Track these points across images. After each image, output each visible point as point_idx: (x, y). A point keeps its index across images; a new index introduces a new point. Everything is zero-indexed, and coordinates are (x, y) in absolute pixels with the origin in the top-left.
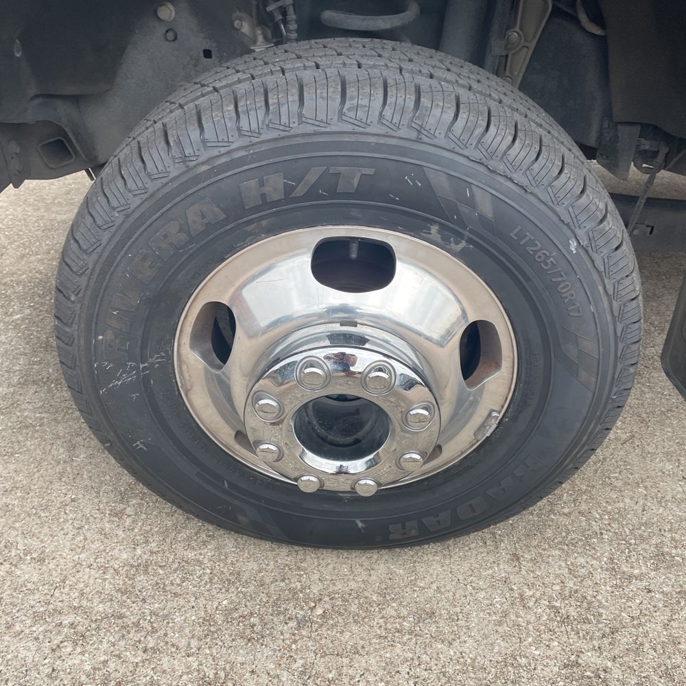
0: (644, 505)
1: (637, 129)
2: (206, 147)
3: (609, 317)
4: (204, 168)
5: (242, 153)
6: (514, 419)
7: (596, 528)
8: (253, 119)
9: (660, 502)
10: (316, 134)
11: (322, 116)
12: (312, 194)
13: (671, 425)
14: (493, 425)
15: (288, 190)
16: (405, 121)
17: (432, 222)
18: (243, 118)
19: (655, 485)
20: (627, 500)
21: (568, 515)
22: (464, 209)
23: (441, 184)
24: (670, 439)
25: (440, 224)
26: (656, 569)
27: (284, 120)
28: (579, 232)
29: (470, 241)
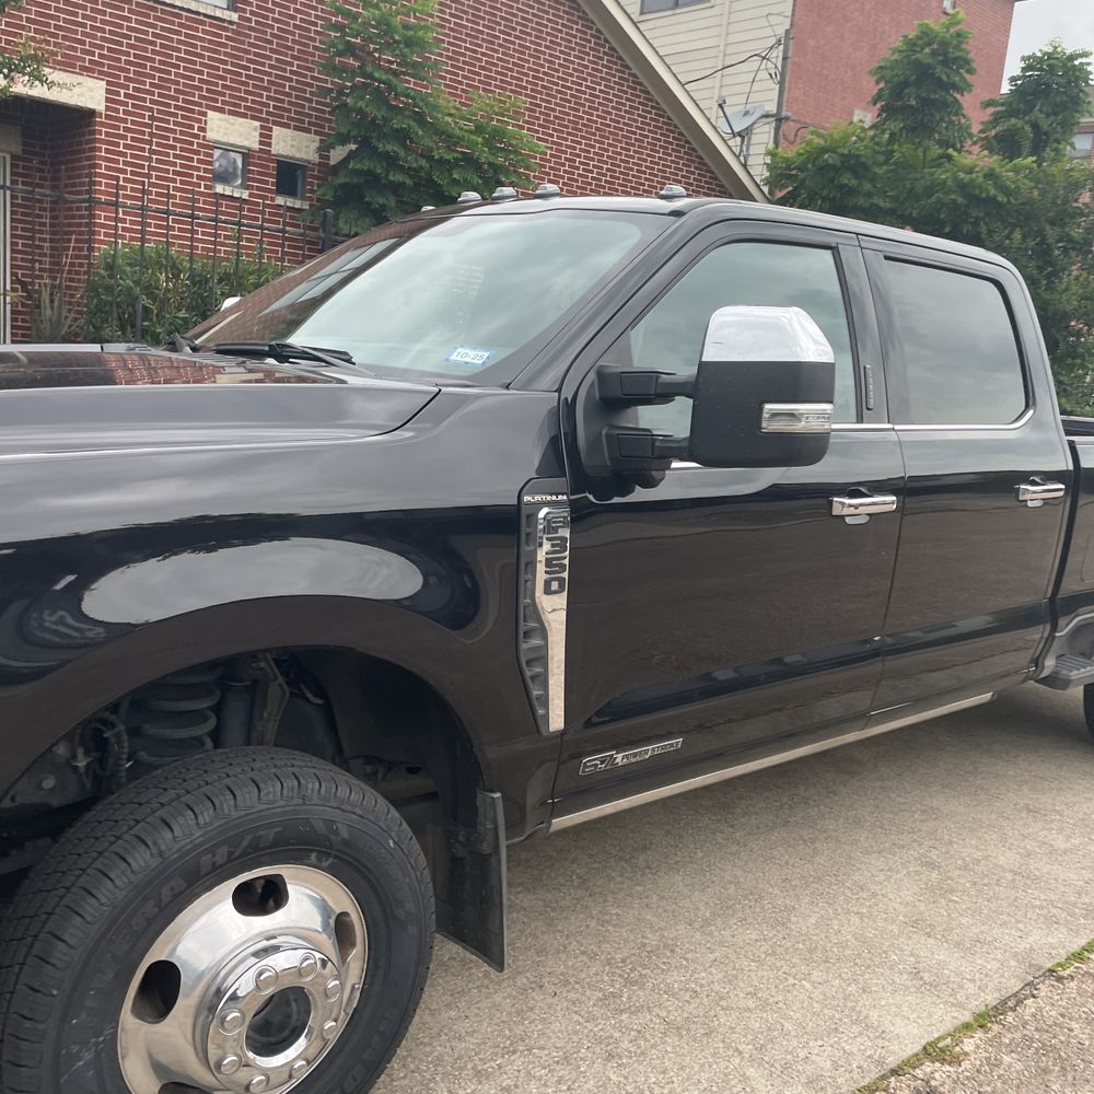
0: (451, 1046)
1: (361, 761)
2: (176, 842)
3: (416, 883)
4: (175, 856)
5: (201, 839)
6: (371, 984)
7: (428, 1077)
8: (206, 816)
9: (460, 1040)
10: (247, 815)
11: (248, 804)
12: (244, 853)
13: (439, 984)
14: (357, 994)
15: (231, 854)
16: (295, 795)
17: (312, 851)
18: (200, 817)
19: (451, 1029)
20: (438, 1048)
21: (405, 1077)
22: (333, 837)
23: (320, 826)
24: (444, 994)
25: (319, 852)
26: (480, 1083)
27: (226, 811)
28: (393, 835)
29: (336, 857)
